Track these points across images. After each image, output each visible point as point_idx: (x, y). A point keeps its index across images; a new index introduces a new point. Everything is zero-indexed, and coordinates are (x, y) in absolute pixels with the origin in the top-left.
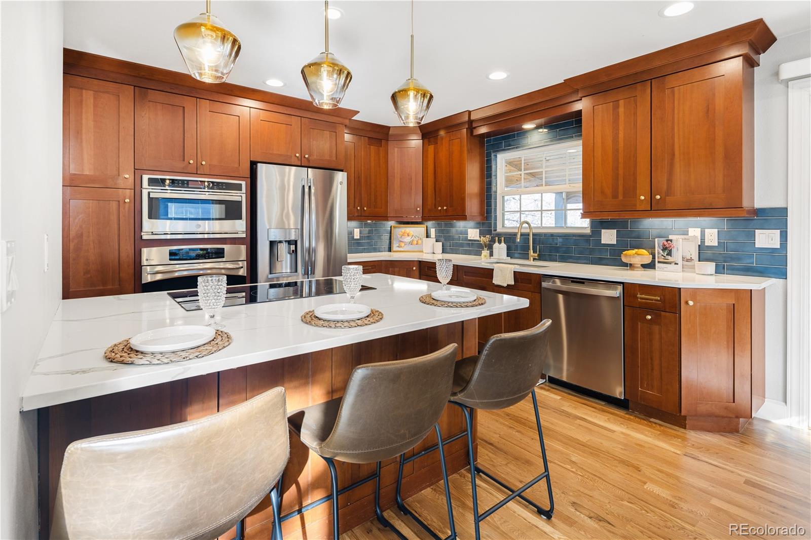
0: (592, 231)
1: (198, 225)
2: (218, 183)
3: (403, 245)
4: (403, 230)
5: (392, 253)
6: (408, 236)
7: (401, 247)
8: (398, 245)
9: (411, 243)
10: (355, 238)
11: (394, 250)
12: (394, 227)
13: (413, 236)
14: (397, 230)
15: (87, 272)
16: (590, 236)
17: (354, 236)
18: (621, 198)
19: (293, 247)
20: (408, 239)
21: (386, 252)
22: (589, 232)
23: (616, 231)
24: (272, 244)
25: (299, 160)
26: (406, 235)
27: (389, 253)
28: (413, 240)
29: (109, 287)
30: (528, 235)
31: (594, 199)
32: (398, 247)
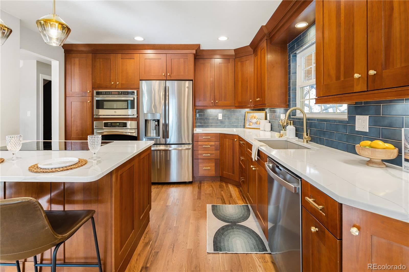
0: (349, 117)
1: (115, 111)
2: (124, 92)
3: (251, 124)
4: (252, 114)
5: (245, 129)
6: (255, 118)
7: (251, 125)
8: (249, 124)
9: (256, 123)
10: (219, 119)
11: (246, 127)
12: (247, 113)
13: (257, 118)
14: (249, 114)
15: (77, 130)
16: (348, 122)
17: (218, 118)
18: (342, 79)
19: (157, 123)
20: (254, 121)
21: (242, 128)
22: (346, 117)
23: (368, 117)
24: (146, 121)
25: (165, 77)
26: (254, 118)
27: (244, 129)
28: (257, 121)
29: (84, 137)
30: (303, 119)
31: (323, 83)
32: (249, 125)
